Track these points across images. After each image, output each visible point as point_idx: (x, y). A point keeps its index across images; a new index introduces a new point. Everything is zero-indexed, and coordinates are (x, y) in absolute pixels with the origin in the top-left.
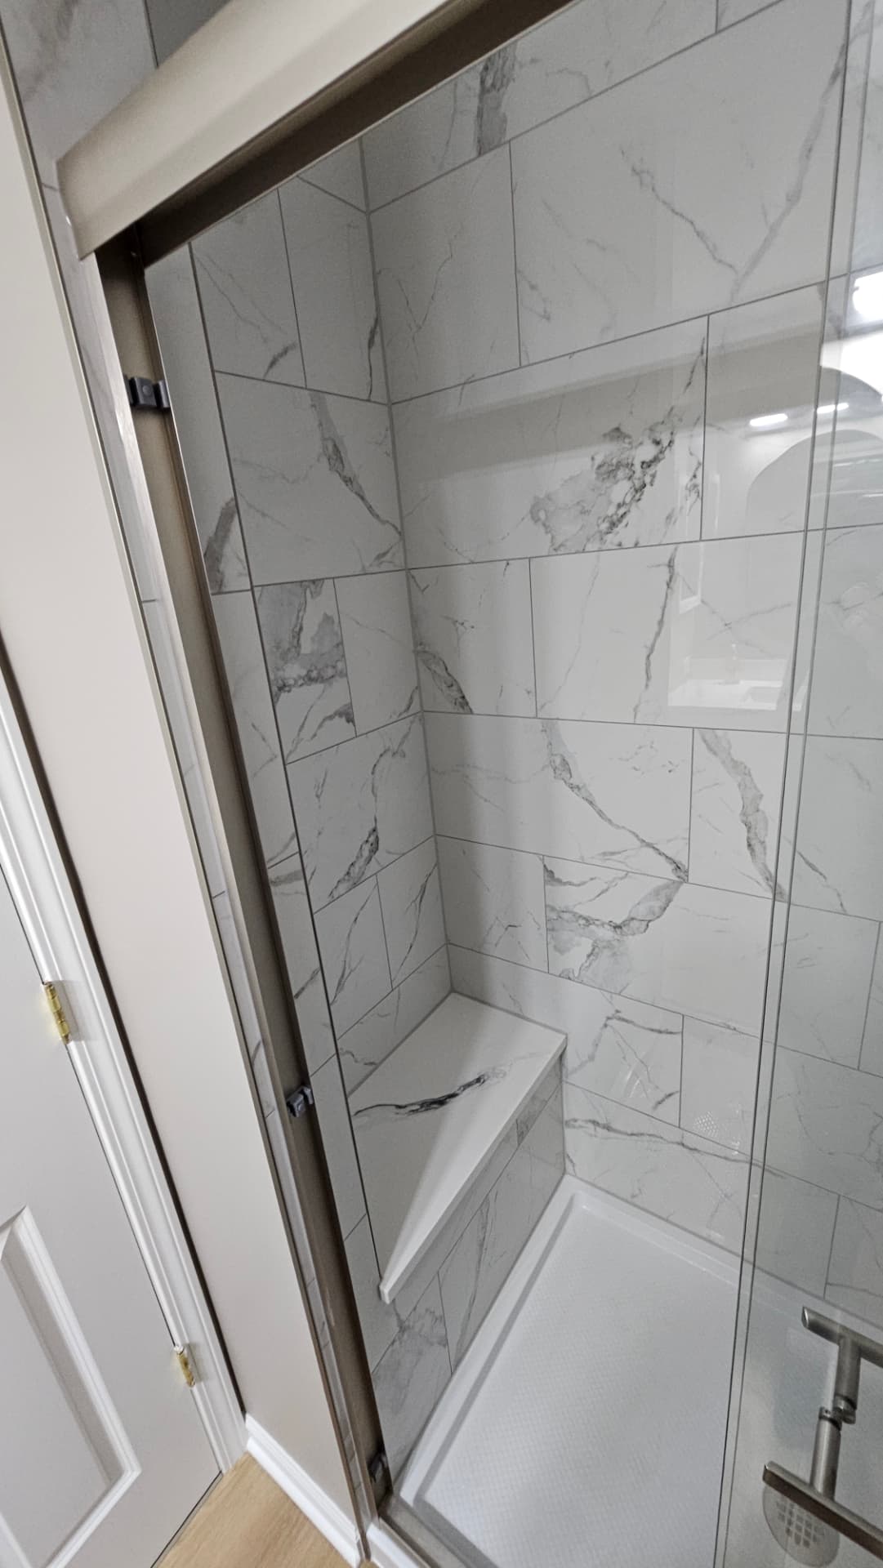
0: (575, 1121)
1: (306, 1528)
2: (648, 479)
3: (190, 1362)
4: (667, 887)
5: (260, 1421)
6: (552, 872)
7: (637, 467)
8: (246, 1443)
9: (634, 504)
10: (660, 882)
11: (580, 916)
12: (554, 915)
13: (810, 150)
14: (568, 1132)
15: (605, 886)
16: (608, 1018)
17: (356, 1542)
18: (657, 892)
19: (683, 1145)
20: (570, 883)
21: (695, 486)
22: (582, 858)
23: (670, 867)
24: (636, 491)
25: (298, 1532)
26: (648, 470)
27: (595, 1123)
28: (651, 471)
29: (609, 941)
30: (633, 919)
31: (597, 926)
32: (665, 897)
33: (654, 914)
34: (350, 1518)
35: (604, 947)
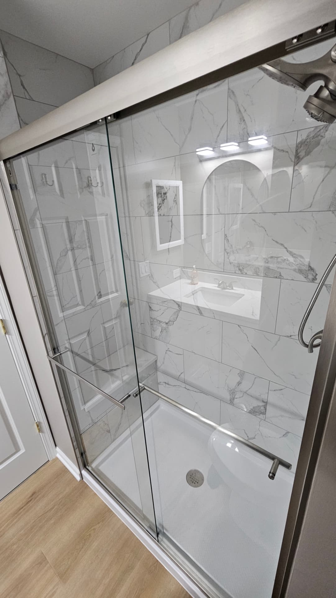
0: (161, 382)
1: (69, 472)
2: (165, 198)
3: (39, 425)
4: (177, 312)
5: (60, 448)
6: (151, 307)
7: (163, 194)
8: (56, 455)
9: (162, 204)
10: (175, 310)
11: (158, 320)
12: (152, 320)
13: (192, 118)
14: (159, 386)
15: (163, 312)
16: (166, 351)
17: (79, 474)
18: (175, 313)
19: (186, 388)
20: (155, 311)
21: (175, 201)
22: (157, 303)
23: (177, 306)
24: (163, 201)
25: (66, 474)
26: (165, 195)
27: (165, 383)
28: (165, 196)
29: (165, 328)
30: (170, 321)
31: (162, 323)
32: (177, 314)
33: (174, 319)
34: (77, 467)
35: (164, 330)
